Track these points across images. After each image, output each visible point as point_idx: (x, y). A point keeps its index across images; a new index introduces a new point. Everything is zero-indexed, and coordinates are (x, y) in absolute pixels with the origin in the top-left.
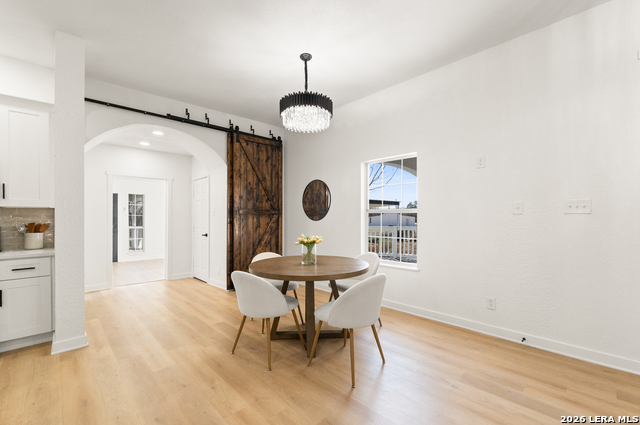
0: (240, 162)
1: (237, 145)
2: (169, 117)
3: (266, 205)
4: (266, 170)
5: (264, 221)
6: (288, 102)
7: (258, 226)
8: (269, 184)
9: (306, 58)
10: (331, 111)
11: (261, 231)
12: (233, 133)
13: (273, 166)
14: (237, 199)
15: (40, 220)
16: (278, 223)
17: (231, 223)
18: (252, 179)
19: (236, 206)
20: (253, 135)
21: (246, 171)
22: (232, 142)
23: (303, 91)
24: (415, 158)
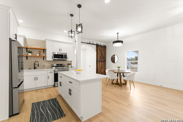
0: (99, 51)
1: (98, 48)
2: (87, 43)
3: (103, 60)
4: (103, 53)
5: (103, 63)
7: (102, 64)
8: (104, 55)
9: (118, 33)
10: (123, 43)
11: (102, 65)
12: (97, 45)
13: (104, 52)
14: (98, 59)
15: (70, 63)
16: (105, 63)
17: (97, 64)
18: (101, 54)
19: (98, 60)
20: (101, 45)
21: (100, 53)
22: (97, 47)
24: (138, 51)
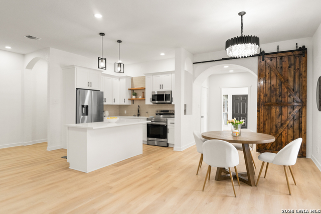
4: (289, 74)
5: (286, 109)
6: (230, 43)
7: (281, 114)
8: (291, 84)
9: (242, 14)
11: (284, 117)
13: (296, 70)
14: (262, 97)
18: (275, 82)
19: (262, 100)
21: (271, 77)
23: (239, 35)
